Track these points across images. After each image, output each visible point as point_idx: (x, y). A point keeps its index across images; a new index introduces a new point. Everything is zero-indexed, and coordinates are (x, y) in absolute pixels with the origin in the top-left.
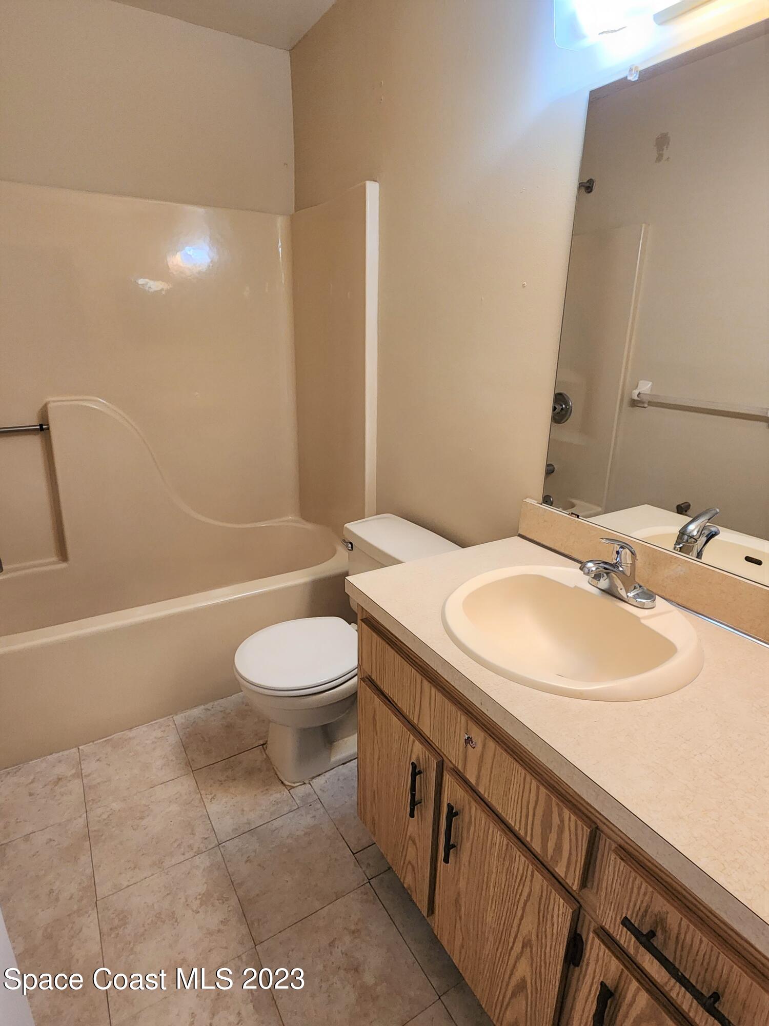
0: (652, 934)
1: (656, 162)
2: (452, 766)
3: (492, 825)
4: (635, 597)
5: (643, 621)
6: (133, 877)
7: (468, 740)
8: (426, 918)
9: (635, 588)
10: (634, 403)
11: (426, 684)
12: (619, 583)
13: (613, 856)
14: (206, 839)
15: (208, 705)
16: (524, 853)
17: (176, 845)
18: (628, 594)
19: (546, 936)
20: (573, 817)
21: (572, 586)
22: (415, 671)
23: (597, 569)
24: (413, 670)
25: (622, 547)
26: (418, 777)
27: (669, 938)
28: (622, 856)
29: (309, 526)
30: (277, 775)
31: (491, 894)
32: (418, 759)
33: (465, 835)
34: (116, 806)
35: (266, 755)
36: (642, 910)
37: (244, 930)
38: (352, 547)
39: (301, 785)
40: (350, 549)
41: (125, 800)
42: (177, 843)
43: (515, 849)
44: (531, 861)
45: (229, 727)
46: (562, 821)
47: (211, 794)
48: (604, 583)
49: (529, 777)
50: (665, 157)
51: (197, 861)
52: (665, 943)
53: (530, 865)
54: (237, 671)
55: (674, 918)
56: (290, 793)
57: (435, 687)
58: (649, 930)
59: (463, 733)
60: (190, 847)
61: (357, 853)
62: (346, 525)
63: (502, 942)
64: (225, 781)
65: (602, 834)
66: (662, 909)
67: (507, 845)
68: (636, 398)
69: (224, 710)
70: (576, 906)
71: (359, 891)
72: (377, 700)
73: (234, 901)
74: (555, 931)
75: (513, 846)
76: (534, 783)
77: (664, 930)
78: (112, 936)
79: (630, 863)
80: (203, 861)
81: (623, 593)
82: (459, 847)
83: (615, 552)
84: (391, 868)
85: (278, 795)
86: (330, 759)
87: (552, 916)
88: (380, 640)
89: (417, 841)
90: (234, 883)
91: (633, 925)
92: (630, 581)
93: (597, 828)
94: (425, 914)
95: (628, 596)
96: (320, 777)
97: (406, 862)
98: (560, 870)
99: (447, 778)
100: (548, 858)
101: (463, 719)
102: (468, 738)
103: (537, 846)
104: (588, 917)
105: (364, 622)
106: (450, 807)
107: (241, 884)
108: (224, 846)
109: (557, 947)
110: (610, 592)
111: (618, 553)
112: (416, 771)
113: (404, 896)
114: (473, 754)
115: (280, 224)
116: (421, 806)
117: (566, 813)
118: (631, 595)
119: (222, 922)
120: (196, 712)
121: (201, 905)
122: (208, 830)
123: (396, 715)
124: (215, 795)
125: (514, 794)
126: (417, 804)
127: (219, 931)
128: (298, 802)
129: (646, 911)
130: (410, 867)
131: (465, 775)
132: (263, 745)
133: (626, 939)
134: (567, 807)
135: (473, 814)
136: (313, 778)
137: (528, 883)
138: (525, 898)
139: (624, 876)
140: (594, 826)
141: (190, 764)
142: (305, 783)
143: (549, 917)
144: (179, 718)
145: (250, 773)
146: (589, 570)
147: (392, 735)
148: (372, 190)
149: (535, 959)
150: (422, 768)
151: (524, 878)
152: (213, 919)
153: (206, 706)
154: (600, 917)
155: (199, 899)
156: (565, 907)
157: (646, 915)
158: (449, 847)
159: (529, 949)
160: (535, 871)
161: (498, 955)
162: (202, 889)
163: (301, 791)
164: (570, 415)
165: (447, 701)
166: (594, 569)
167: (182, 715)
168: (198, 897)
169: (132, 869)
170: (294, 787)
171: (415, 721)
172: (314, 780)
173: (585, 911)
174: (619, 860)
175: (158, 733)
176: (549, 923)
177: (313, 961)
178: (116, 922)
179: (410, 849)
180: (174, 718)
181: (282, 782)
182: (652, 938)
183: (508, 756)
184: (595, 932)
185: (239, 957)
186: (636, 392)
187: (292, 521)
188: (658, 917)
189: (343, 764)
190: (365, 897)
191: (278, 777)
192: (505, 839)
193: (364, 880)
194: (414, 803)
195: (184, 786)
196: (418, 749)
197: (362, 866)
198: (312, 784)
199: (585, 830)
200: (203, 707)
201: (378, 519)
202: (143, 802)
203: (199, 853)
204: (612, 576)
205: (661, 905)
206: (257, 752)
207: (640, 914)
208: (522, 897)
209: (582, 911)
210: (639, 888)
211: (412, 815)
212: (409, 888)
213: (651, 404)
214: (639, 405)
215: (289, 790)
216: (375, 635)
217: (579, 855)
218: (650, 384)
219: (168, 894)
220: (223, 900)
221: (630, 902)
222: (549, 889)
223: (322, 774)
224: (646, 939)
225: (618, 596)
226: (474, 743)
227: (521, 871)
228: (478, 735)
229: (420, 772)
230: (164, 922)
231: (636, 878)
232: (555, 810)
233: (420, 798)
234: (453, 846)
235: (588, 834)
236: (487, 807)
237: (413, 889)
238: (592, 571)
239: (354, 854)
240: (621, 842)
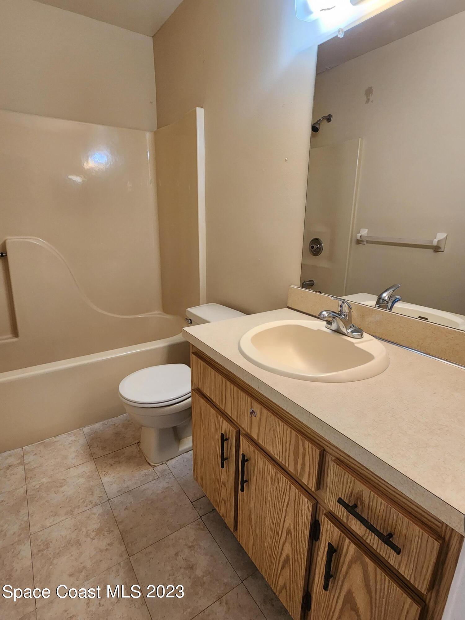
0: (355, 506)
1: (366, 103)
2: (245, 433)
3: (267, 462)
4: (352, 332)
5: (356, 345)
6: (54, 521)
7: (253, 412)
8: (233, 532)
9: (350, 327)
10: (359, 242)
11: (228, 383)
12: (341, 325)
13: (333, 463)
14: (101, 497)
15: (105, 422)
16: (285, 475)
17: (81, 501)
18: (347, 331)
19: (299, 525)
20: (310, 445)
21: (316, 329)
22: (222, 377)
23: (328, 315)
24: (221, 376)
25: (343, 303)
26: (225, 442)
27: (365, 507)
28: (338, 463)
29: (168, 317)
30: (146, 459)
31: (268, 506)
32: (225, 432)
33: (252, 474)
34: (44, 480)
35: (140, 448)
36: (349, 493)
37: (123, 548)
38: (191, 322)
39: (160, 465)
40: (190, 323)
41: (51, 477)
42: (82, 500)
43: (280, 473)
44: (289, 480)
45: (117, 434)
46: (305, 449)
47: (105, 471)
48: (334, 326)
49: (286, 426)
50: (371, 100)
51: (95, 510)
52: (362, 511)
53: (288, 482)
54: (123, 397)
55: (367, 493)
56: (154, 469)
57: (233, 384)
58: (354, 504)
59: (249, 408)
60: (91, 502)
61: (193, 502)
62: (187, 310)
63: (275, 535)
64: (114, 464)
65: (327, 454)
66: (360, 489)
67: (276, 472)
68: (359, 238)
69: (115, 424)
70: (315, 502)
71: (194, 523)
72: (202, 400)
73: (117, 532)
74: (303, 521)
75: (279, 472)
76: (289, 429)
77: (362, 503)
78: (40, 555)
79: (342, 466)
80: (98, 510)
81: (344, 330)
82: (249, 481)
83: (339, 306)
84: (215, 509)
85: (146, 471)
86: (178, 449)
87: (302, 511)
88: (202, 362)
89: (226, 484)
90: (118, 522)
91: (346, 503)
92: (348, 323)
93: (324, 450)
94: (232, 529)
95: (347, 332)
96: (172, 460)
97: (221, 499)
98: (305, 481)
99: (242, 439)
100: (298, 474)
101: (249, 399)
102: (252, 411)
103: (291, 469)
104: (322, 508)
105: (194, 354)
106: (243, 456)
107: (122, 522)
108: (112, 501)
109: (305, 529)
110: (338, 331)
111: (341, 306)
112: (224, 439)
113: (220, 522)
114: (255, 420)
115: (148, 137)
116: (228, 461)
117: (307, 443)
118: (349, 331)
119: (109, 544)
120: (97, 426)
121: (96, 535)
122: (102, 492)
123: (213, 408)
124: (107, 473)
125: (278, 439)
126: (226, 460)
127: (107, 549)
128: (158, 474)
129: (351, 493)
130: (223, 502)
131: (251, 435)
132: (138, 443)
133: (341, 513)
134: (307, 440)
135: (258, 460)
136: (168, 460)
137: (288, 493)
138: (287, 504)
139: (339, 474)
140: (322, 449)
141: (92, 455)
142: (163, 464)
143: (300, 512)
144: (87, 430)
145: (129, 459)
146: (324, 316)
147: (210, 420)
148: (200, 112)
149: (293, 542)
150: (228, 437)
151: (285, 491)
152: (103, 543)
153: (104, 422)
154: (327, 504)
155: (95, 532)
156: (308, 503)
157: (352, 495)
158: (243, 482)
159: (289, 535)
160: (291, 484)
161: (273, 544)
162: (97, 526)
163: (160, 468)
164: (322, 251)
165: (240, 391)
166: (327, 315)
167: (88, 427)
168: (95, 530)
169: (53, 516)
170: (156, 466)
171: (223, 408)
172: (169, 462)
173: (320, 504)
174: (336, 465)
175: (73, 438)
176: (300, 515)
177: (165, 564)
178: (42, 547)
179: (222, 490)
180: (83, 429)
181: (149, 464)
182: (355, 508)
183: (274, 417)
184: (325, 514)
185: (119, 564)
186: (359, 235)
187: (159, 314)
188: (358, 495)
189: (187, 452)
190: (198, 526)
191: (147, 461)
192: (274, 469)
193: (198, 517)
194: (223, 459)
195: (88, 468)
196: (225, 426)
197: (197, 509)
198: (167, 464)
199: (317, 452)
200: (101, 423)
201: (208, 305)
202: (62, 478)
203: (96, 505)
204: (336, 318)
205: (360, 487)
206: (134, 447)
207: (349, 495)
208: (285, 503)
209: (319, 505)
210: (348, 479)
211: (223, 467)
212: (223, 515)
213: (367, 242)
214: (361, 243)
215: (153, 468)
216: (200, 360)
217: (315, 467)
218: (367, 230)
219: (75, 530)
220: (110, 531)
221: (343, 489)
222: (299, 494)
223: (173, 458)
224: (352, 509)
225: (342, 333)
226: (255, 413)
227: (284, 487)
228: (257, 407)
229: (227, 440)
230: (72, 546)
231: (345, 473)
232: (300, 440)
233: (227, 456)
234: (246, 481)
235: (319, 453)
236: (264, 453)
237: (225, 515)
238: (326, 316)
239: (191, 502)
240: (337, 455)
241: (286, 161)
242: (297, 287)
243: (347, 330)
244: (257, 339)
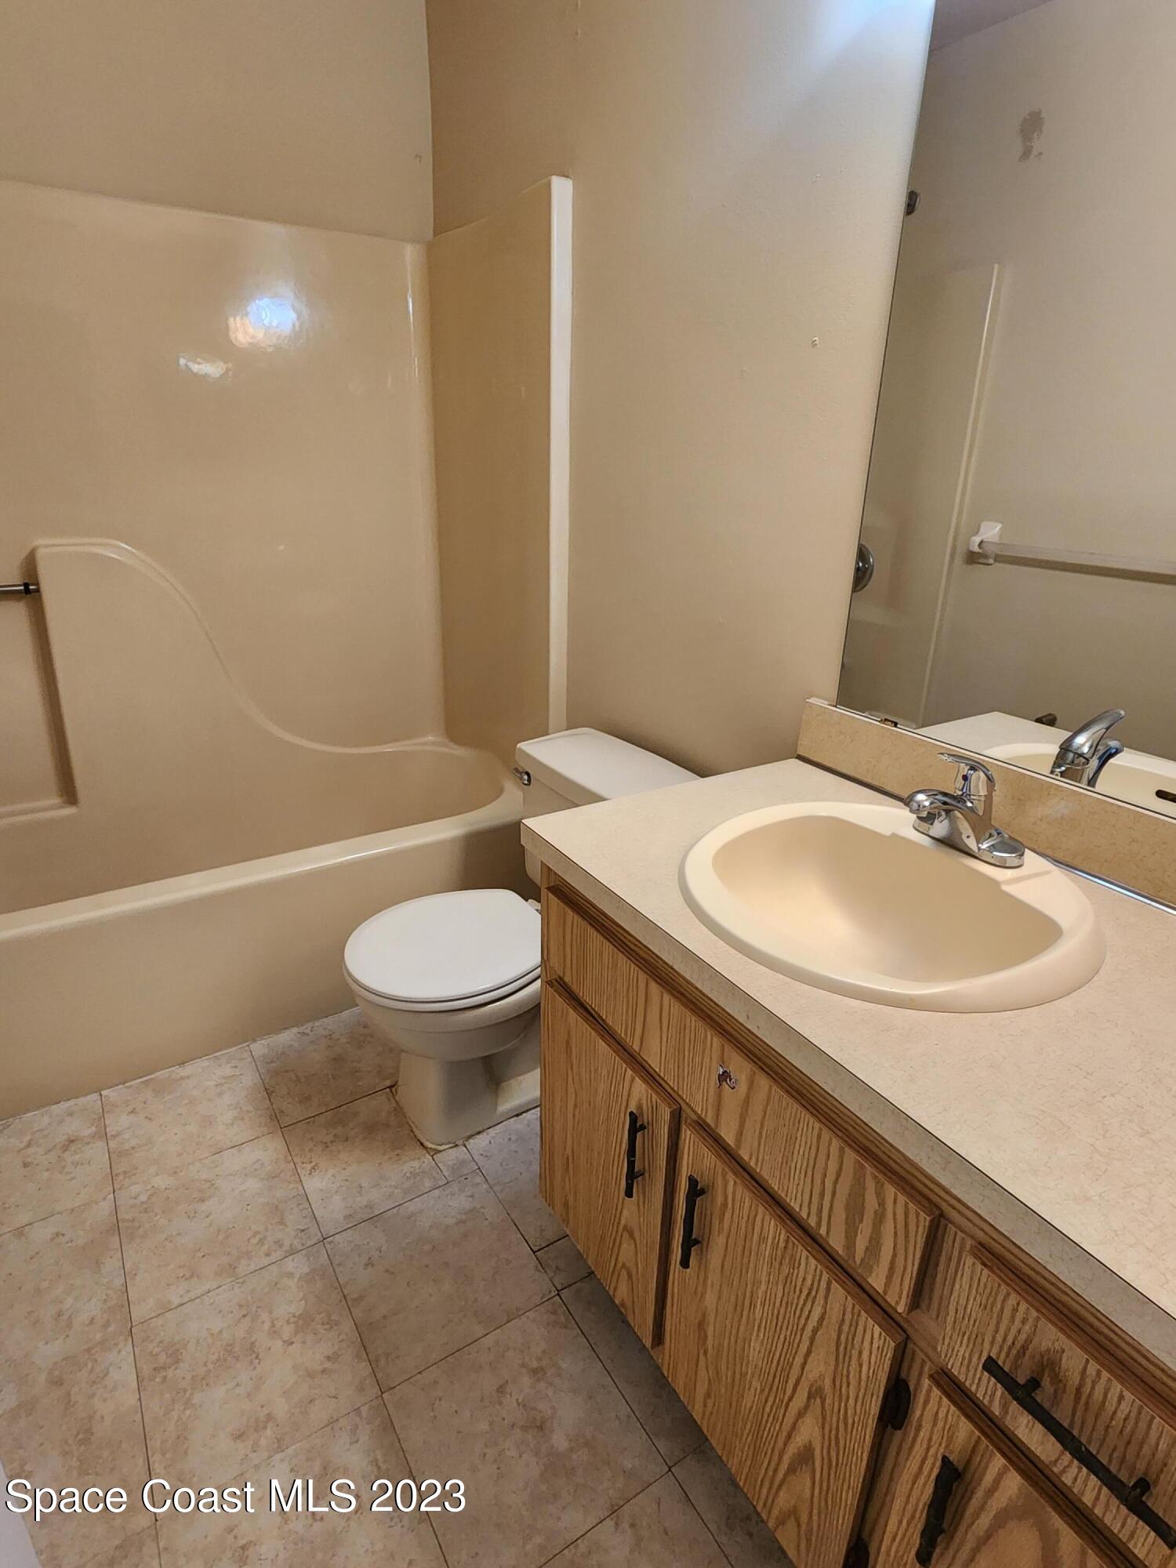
0: (1034, 1383)
1: (1020, 160)
2: (695, 1117)
3: (761, 1209)
4: (993, 848)
5: (1004, 888)
6: (189, 1291)
7: (724, 1077)
8: (650, 1349)
9: (991, 836)
10: (973, 558)
11: (654, 987)
12: (965, 828)
13: (969, 1261)
14: (303, 1231)
15: (305, 1027)
16: (814, 1253)
17: (254, 1241)
18: (980, 845)
19: (848, 1384)
20: (902, 1198)
21: (886, 831)
22: (637, 968)
23: (931, 804)
24: (633, 966)
25: (973, 768)
26: (639, 1135)
27: (1064, 1391)
28: (985, 1260)
29: (459, 751)
30: (412, 1131)
31: (758, 1316)
32: (640, 1107)
33: (716, 1222)
34: (160, 1182)
35: (396, 1102)
36: (1018, 1346)
37: (364, 1369)
38: (529, 780)
39: (451, 1148)
40: (526, 782)
41: (175, 1173)
42: (258, 1237)
43: (800, 1247)
44: (827, 1267)
45: (338, 1060)
46: (882, 1204)
47: (311, 1162)
48: (940, 828)
49: (826, 1135)
50: (1035, 152)
51: (290, 1265)
52: (1056, 1398)
53: (825, 1273)
54: (350, 975)
55: (1074, 1360)
56: (434, 1160)
57: (669, 991)
58: (1028, 1377)
59: (714, 1063)
60: (279, 1244)
61: (539, 1250)
62: (519, 745)
63: (775, 1389)
64: (332, 1142)
65: (950, 1225)
66: (1053, 1344)
67: (787, 1242)
68: (976, 549)
69: (330, 1035)
70: (900, 1339)
71: (542, 1309)
72: (573, 1016)
73: (347, 1326)
74: (864, 1377)
75: (796, 1242)
76: (836, 1144)
77: (1057, 1379)
78: (157, 1380)
79: (998, 1271)
80: (298, 1266)
81: (971, 843)
82: (705, 1244)
83: (960, 777)
84: (593, 1272)
85: (416, 1164)
86: (496, 1109)
87: (860, 1353)
88: (577, 919)
89: (637, 1234)
90: (348, 1298)
91: (1002, 1369)
92: (983, 825)
93: (942, 1215)
94: (648, 1343)
95: (979, 849)
96: (480, 1136)
97: (619, 1265)
98: (877, 1281)
99: (688, 1136)
100: (855, 1263)
101: (717, 1042)
102: (723, 1073)
103: (837, 1243)
104: (920, 1355)
105: (555, 894)
106: (693, 1182)
107: (361, 1298)
108: (332, 1242)
109: (868, 1398)
110: (951, 843)
111: (965, 778)
112: (636, 1126)
113: (615, 1316)
114: (732, 1099)
115: (411, 255)
116: (644, 1179)
117: (890, 1191)
118: (984, 846)
119: (328, 1358)
120: (286, 1038)
121: (296, 1333)
122: (305, 1217)
123: (603, 1037)
124: (316, 1165)
125: (799, 1161)
126: (638, 1177)
127: (324, 1371)
128: (446, 1174)
129: (1024, 1348)
130: (624, 1273)
131: (718, 1131)
132: (390, 1087)
133: (989, 1392)
134: (891, 1181)
135: (730, 1190)
136: (471, 1137)
137: (820, 1300)
138: (815, 1324)
139: (988, 1291)
140: (937, 1213)
141: (276, 1117)
142: (457, 1145)
143: (855, 1353)
144: (259, 1047)
145: (371, 1129)
146: (919, 806)
147: (596, 1070)
148: (562, 190)
149: (828, 1419)
150: (646, 1121)
151: (813, 1293)
152: (314, 1354)
153: (301, 1029)
154: (943, 1357)
155: (294, 1323)
156: (882, 1338)
157: (1024, 1354)
158: (689, 1243)
159: (818, 1400)
160: (834, 1281)
161: (768, 1409)
162: (297, 1308)
163: (451, 1156)
164: (870, 578)
165: (688, 1013)
166: (927, 804)
167: (262, 1042)
168: (292, 1320)
169: (186, 1279)
170: (441, 1151)
171: (636, 1047)
172: (471, 1141)
173: (915, 1344)
174: (979, 1267)
175: (228, 1071)
176: (854, 1362)
177: (472, 1416)
178: (163, 1358)
179: (624, 1246)
180: (251, 1046)
181: (422, 1144)
182: (1034, 1390)
183: (791, 1101)
184: (931, 1377)
185: (357, 1410)
186: (977, 540)
187: (433, 743)
188: (1046, 1358)
189: (517, 1115)
190: (553, 1317)
191: (415, 1136)
192: (783, 1232)
193: (550, 1292)
194: (632, 1176)
195: (267, 1151)
196: (639, 1092)
197: (548, 1271)
198: (468, 1147)
199: (922, 1219)
200: (295, 1030)
201: (572, 735)
202: (204, 1176)
203: (292, 1252)
204: (955, 817)
205: (1050, 1337)
206: (381, 1098)
207: (1014, 1352)
208: (809, 1321)
209: (910, 1345)
210: (1015, 1310)
211: (629, 1193)
212: (623, 1305)
213: (998, 558)
214: (981, 561)
215: (432, 1156)
216: (570, 913)
217: (911, 1256)
218: (999, 526)
219: (244, 1316)
220: (331, 1324)
221: (997, 1331)
222: (856, 1310)
223: (483, 1131)
224: (1025, 1393)
225: (967, 850)
226: (733, 1080)
227: (809, 1282)
228: (740, 1068)
229: (643, 1127)
230: (237, 1359)
231: (1008, 1294)
232: (870, 1185)
233: (642, 1167)
234: (697, 1242)
235: (927, 1224)
236: (753, 1182)
237: (629, 1304)
238: (924, 807)
239: (534, 1252)
240: (980, 1235)
241: (814, 345)
242: (826, 703)
243: (978, 843)
244: (730, 860)
